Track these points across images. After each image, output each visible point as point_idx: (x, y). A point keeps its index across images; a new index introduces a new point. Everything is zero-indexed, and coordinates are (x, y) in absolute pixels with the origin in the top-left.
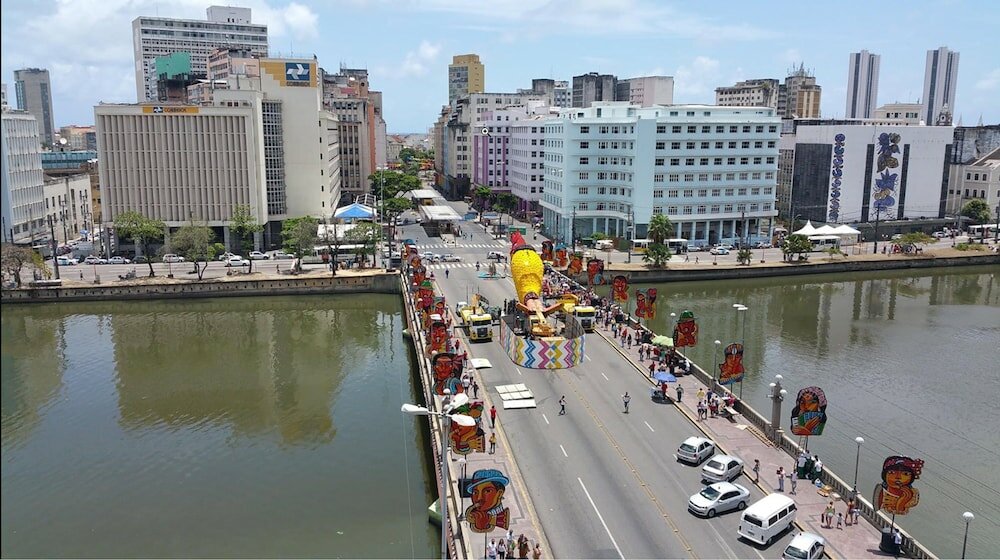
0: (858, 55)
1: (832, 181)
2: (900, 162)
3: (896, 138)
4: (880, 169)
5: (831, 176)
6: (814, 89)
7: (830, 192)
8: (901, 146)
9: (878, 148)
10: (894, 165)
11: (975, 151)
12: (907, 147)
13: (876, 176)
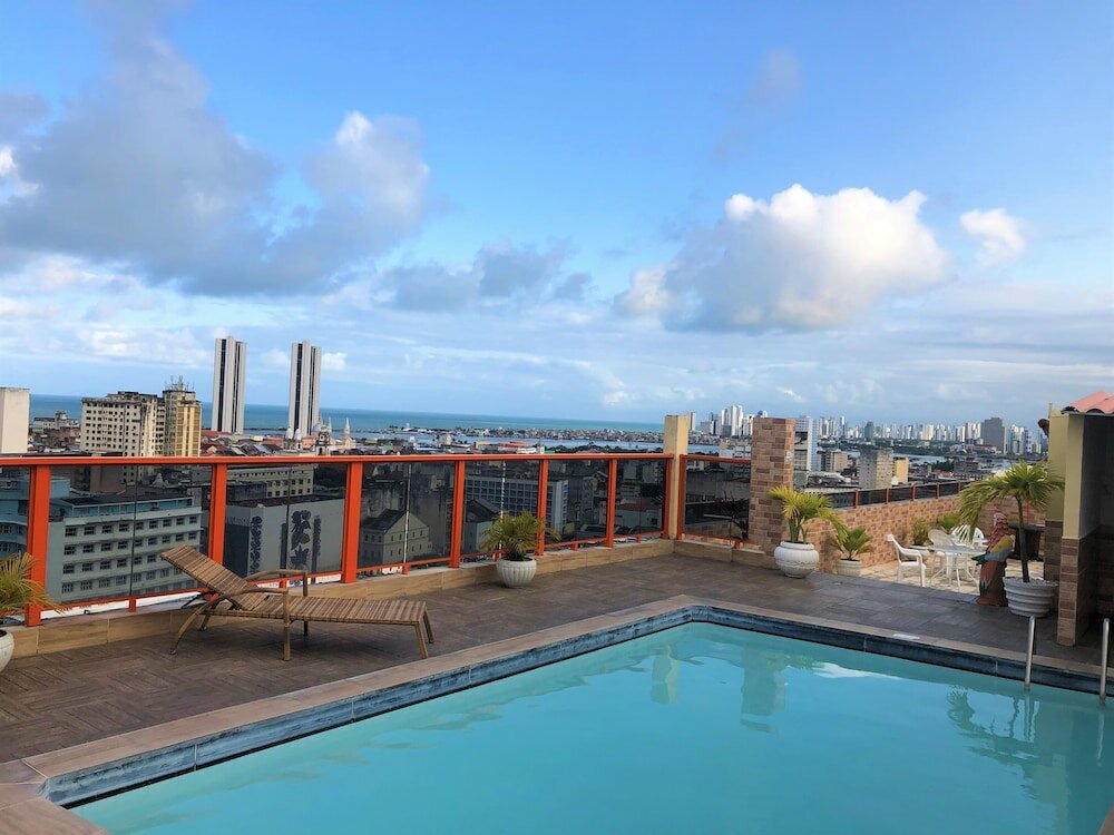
0: (224, 341)
2: (311, 537)
3: (306, 515)
4: (294, 546)
6: (194, 405)
8: (311, 521)
9: (291, 526)
10: (306, 540)
11: (369, 510)
12: (317, 522)
13: (291, 553)
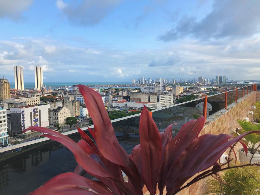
1: (22, 122)
2: (39, 115)
3: (37, 109)
4: (34, 117)
5: (22, 121)
6: (8, 83)
7: (22, 126)
8: (38, 111)
9: (33, 112)
10: (37, 116)
11: (54, 107)
12: (40, 111)
13: (33, 119)
